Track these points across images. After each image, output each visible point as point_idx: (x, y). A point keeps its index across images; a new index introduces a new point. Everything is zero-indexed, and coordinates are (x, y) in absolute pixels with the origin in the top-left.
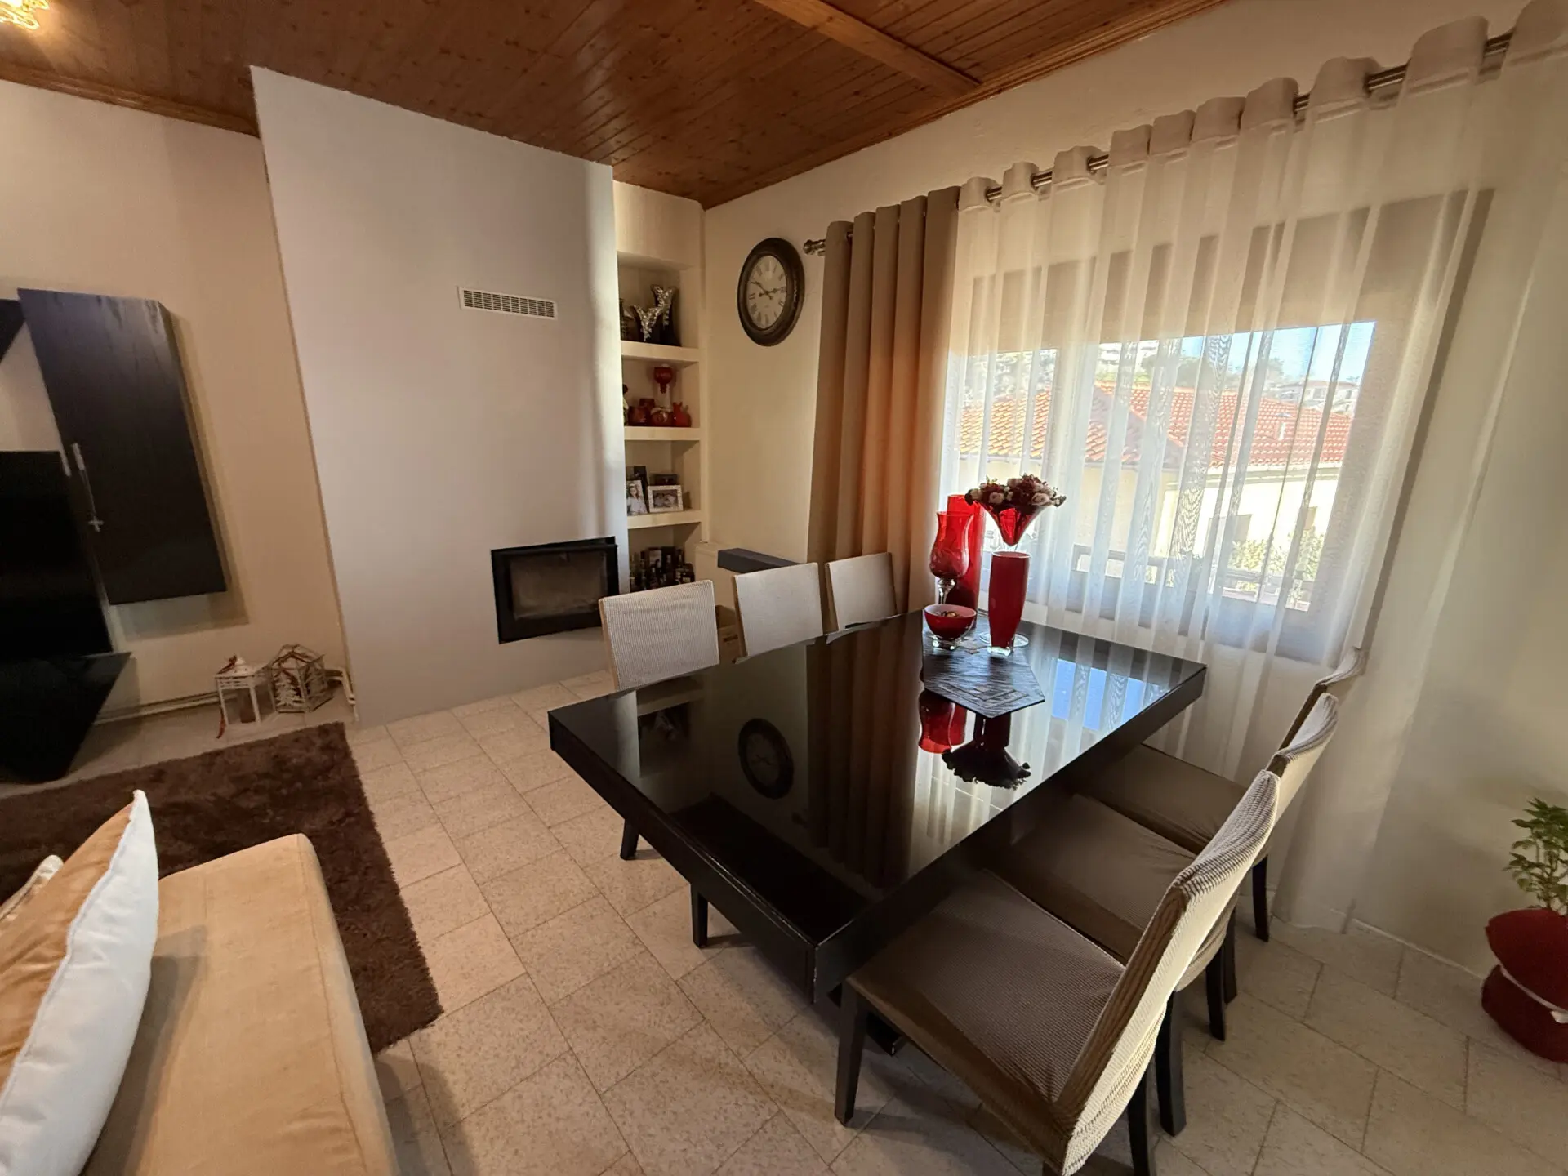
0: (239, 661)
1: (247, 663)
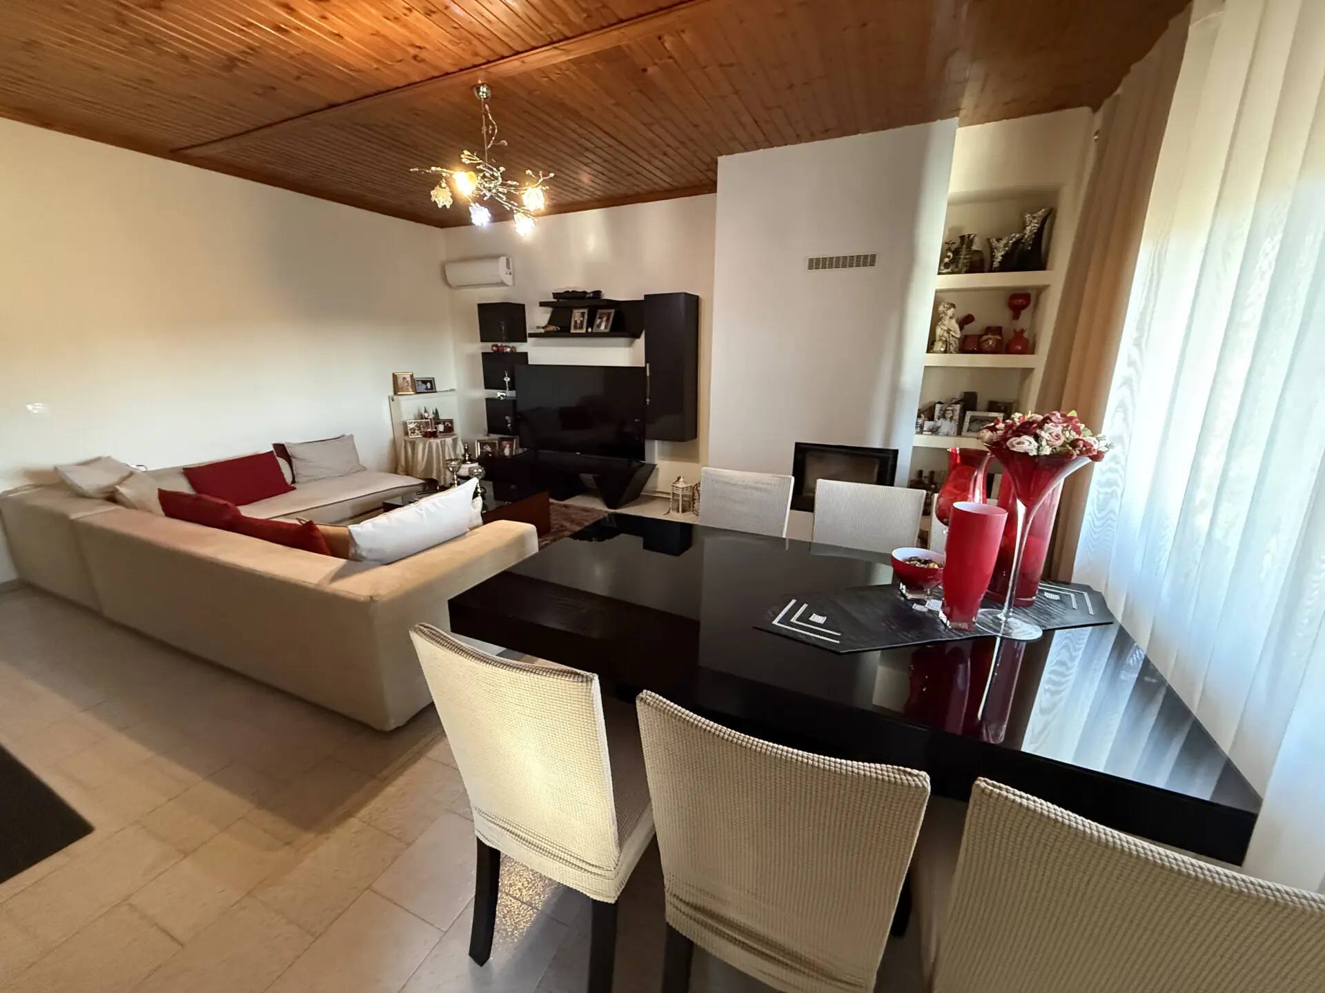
0: (681, 480)
1: (684, 482)
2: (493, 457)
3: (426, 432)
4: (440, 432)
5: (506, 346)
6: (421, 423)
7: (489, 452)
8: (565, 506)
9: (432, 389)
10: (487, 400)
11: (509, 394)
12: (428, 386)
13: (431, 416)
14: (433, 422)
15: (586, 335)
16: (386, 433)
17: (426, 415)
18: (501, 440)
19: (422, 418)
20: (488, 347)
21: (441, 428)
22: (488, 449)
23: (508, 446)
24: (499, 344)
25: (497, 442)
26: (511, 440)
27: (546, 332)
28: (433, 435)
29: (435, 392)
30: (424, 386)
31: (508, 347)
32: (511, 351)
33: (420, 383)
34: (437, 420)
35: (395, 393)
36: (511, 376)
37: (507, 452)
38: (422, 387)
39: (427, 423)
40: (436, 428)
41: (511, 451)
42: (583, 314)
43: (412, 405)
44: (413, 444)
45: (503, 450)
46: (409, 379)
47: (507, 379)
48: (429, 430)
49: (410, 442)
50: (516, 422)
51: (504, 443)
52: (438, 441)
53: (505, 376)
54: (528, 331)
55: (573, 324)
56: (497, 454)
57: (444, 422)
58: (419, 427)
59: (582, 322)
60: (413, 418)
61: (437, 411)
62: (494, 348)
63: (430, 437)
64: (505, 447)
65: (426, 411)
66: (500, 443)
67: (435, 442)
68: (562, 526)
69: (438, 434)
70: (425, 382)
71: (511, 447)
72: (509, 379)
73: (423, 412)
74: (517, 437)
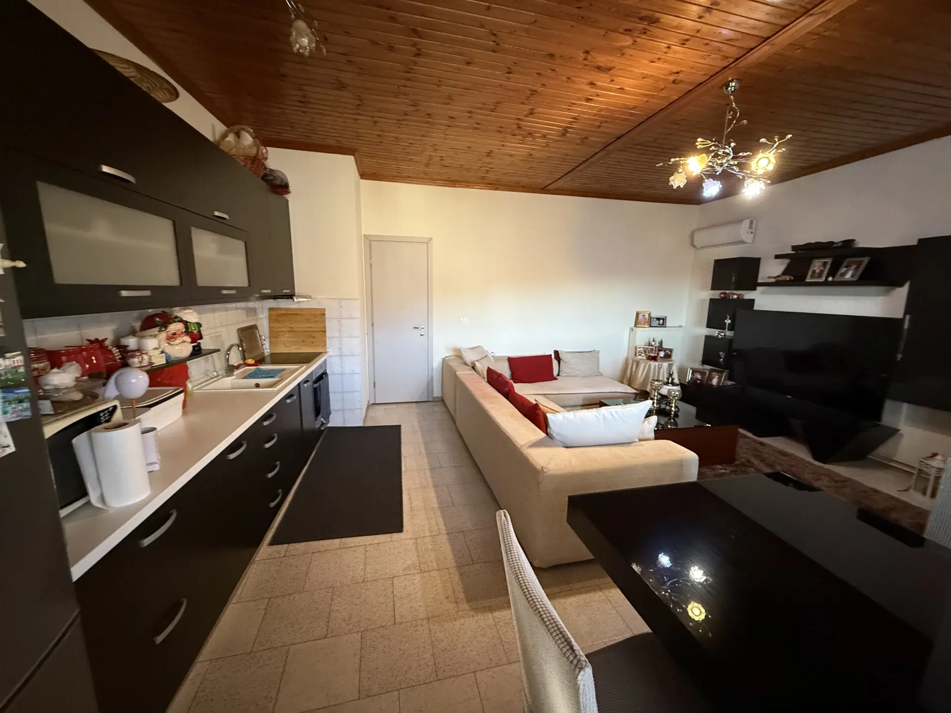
1: (944, 462)
2: (701, 384)
3: (649, 356)
4: (661, 357)
5: (734, 294)
6: (647, 349)
7: (698, 379)
8: (762, 444)
9: (663, 325)
10: (706, 336)
11: (729, 333)
12: (662, 322)
13: (657, 344)
14: (657, 349)
15: (826, 284)
16: (622, 352)
17: (653, 343)
18: (711, 371)
19: (649, 346)
20: (716, 294)
21: (662, 354)
22: (699, 377)
23: (717, 377)
24: (728, 292)
25: (708, 372)
26: (721, 372)
27: (777, 281)
28: (654, 359)
29: (665, 327)
30: (658, 322)
31: (735, 295)
32: (738, 298)
33: (655, 319)
34: (660, 348)
35: (635, 326)
36: (733, 319)
37: (715, 382)
38: (656, 323)
39: (652, 350)
40: (658, 354)
41: (719, 382)
42: (825, 264)
43: (646, 335)
44: (638, 363)
45: (711, 380)
46: (647, 316)
47: (728, 321)
48: (652, 355)
49: (636, 361)
50: (728, 357)
51: (714, 374)
52: (657, 364)
53: (727, 319)
54: (759, 281)
55: (810, 273)
56: (704, 383)
57: (665, 350)
58: (645, 352)
59: (822, 272)
60: (644, 344)
61: (662, 341)
62: (722, 295)
63: (651, 360)
64: (714, 378)
65: (654, 341)
66: (710, 374)
67: (653, 364)
68: (749, 461)
69: (658, 358)
70: (658, 319)
71: (720, 379)
72: (729, 321)
73: (651, 340)
74: (728, 371)
